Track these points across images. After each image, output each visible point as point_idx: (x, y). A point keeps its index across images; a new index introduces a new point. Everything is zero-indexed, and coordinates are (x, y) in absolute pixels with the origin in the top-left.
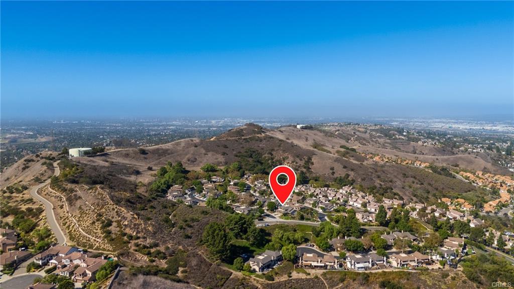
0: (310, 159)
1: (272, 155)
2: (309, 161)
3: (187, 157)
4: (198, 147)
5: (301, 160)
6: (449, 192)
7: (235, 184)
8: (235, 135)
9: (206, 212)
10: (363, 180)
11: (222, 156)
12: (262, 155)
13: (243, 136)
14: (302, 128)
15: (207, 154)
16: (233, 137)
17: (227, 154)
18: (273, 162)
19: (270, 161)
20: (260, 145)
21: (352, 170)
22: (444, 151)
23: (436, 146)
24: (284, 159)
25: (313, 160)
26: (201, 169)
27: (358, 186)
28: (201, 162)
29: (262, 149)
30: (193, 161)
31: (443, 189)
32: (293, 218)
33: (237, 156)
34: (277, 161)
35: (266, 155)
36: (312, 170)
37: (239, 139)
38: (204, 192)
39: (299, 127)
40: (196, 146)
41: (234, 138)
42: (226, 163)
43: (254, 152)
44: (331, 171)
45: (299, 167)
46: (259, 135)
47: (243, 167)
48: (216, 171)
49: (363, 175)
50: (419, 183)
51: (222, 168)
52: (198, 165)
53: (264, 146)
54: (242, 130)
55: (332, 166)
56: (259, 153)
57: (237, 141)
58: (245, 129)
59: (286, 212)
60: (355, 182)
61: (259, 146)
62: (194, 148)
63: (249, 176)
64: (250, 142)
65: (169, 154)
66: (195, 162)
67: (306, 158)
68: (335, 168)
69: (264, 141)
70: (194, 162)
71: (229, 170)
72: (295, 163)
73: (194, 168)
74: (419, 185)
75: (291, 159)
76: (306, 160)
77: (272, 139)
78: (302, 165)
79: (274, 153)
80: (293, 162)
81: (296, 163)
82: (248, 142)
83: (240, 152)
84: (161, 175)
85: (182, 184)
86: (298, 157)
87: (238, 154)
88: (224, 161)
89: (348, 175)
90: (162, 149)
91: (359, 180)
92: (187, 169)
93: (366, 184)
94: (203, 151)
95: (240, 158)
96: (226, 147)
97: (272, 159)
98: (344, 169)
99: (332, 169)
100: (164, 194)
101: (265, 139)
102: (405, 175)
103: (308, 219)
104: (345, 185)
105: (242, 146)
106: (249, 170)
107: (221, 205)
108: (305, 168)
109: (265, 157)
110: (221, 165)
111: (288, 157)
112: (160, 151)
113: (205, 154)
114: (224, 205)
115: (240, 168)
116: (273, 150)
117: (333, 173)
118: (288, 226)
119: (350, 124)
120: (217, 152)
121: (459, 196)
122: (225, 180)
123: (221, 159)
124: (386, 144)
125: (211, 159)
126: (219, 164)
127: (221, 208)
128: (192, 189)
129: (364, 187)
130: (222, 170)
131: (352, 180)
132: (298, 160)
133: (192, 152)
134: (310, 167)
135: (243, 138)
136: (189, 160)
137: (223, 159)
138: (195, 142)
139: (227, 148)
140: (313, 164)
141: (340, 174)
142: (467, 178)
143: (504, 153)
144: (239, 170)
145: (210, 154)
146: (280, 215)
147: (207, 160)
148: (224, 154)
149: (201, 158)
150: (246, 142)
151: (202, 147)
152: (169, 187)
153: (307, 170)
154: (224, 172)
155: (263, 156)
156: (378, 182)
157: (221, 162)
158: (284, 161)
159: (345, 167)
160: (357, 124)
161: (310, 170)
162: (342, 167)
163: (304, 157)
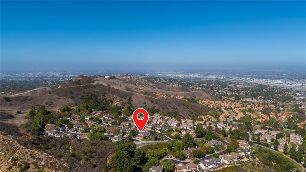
0: (130, 98)
1: (105, 96)
2: (130, 99)
3: (45, 101)
4: (51, 94)
5: (125, 99)
7: (91, 119)
8: (76, 84)
10: (163, 109)
11: (72, 100)
12: (98, 97)
13: (81, 84)
14: (109, 78)
15: (60, 99)
16: (74, 85)
17: (75, 98)
18: (107, 102)
19: (104, 101)
20: (95, 90)
21: (157, 103)
22: (183, 89)
23: (179, 87)
24: (113, 99)
25: (133, 98)
26: (59, 110)
27: (161, 113)
28: (57, 105)
29: (97, 93)
30: (51, 104)
31: (198, 110)
32: (151, 139)
33: (82, 99)
34: (109, 100)
35: (101, 97)
36: (133, 105)
37: (79, 86)
38: (74, 128)
39: (106, 77)
40: (50, 93)
41: (75, 86)
42: (76, 105)
43: (92, 95)
44: (145, 105)
45: (125, 103)
46: (92, 84)
47: (89, 106)
48: (70, 110)
49: (163, 106)
50: (187, 108)
51: (75, 108)
52: (55, 107)
53: (98, 90)
54: (79, 80)
55: (145, 102)
56: (96, 96)
57: (78, 88)
58: (81, 80)
59: (145, 136)
60: (159, 110)
61: (94, 91)
62: (49, 94)
63: (96, 112)
64: (88, 88)
65: (29, 100)
66: (52, 104)
67: (128, 97)
68: (146, 103)
69: (97, 87)
70: (51, 105)
71: (81, 109)
72: (122, 101)
73: (53, 109)
74: (187, 109)
75: (119, 99)
76: (129, 99)
77: (102, 86)
78: (127, 102)
79: (106, 95)
80: (120, 100)
81: (123, 101)
82: (86, 88)
83: (83, 96)
84: (31, 117)
85: (52, 123)
86: (123, 97)
87: (82, 97)
88: (74, 103)
89: (155, 107)
90: (23, 96)
91: (161, 109)
92: (49, 110)
93: (166, 111)
94: (57, 97)
95: (85, 100)
96: (71, 93)
97: (106, 99)
98: (152, 103)
99: (145, 103)
100: (42, 132)
101: (97, 86)
102: (179, 104)
103: (160, 139)
104: (155, 113)
105: (82, 91)
106: (94, 108)
108: (129, 104)
109: (101, 98)
110: (72, 106)
111: (116, 98)
112: (22, 98)
113: (59, 99)
115: (88, 108)
116: (105, 93)
118: (152, 146)
119: (127, 75)
120: (67, 97)
121: (207, 114)
122: (80, 117)
123: (71, 101)
124: (154, 86)
125: (64, 102)
126: (71, 104)
129: (164, 113)
130: (75, 110)
131: (158, 109)
132: (123, 99)
133: (48, 98)
134: (132, 103)
135: (81, 85)
136: (47, 104)
137: (73, 101)
138: (48, 90)
139: (73, 93)
140: (133, 101)
141: (150, 106)
142: (204, 103)
143: (210, 89)
144: (87, 109)
145: (62, 98)
146: (141, 138)
147: (61, 103)
148: (72, 98)
149: (56, 101)
150: (84, 89)
151: (55, 93)
152: (44, 126)
153: (130, 105)
154: (76, 111)
155: (99, 98)
156: (171, 109)
157: (72, 104)
158: (114, 101)
159: (152, 102)
160: (131, 75)
161: (132, 105)
162: (150, 102)
163: (127, 97)
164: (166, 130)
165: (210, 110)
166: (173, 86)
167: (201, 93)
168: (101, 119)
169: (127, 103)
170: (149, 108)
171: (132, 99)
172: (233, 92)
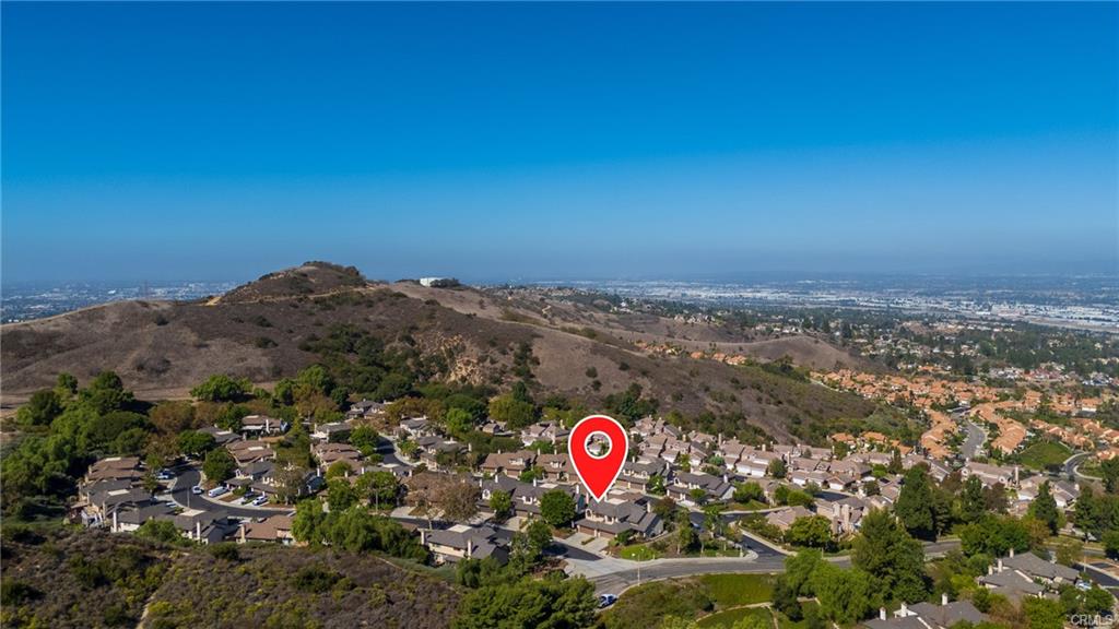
0: (527, 348)
1: (413, 343)
2: (525, 354)
3: (135, 355)
4: (169, 325)
5: (504, 353)
6: (837, 418)
7: (336, 437)
8: (287, 290)
9: (322, 576)
10: (678, 397)
11: (259, 351)
12: (382, 345)
13: (311, 292)
15: (206, 346)
16: (279, 295)
17: (276, 345)
18: (420, 364)
19: (409, 362)
20: (371, 317)
21: (645, 374)
24: (451, 353)
25: (536, 352)
26: (193, 394)
27: (670, 417)
28: (187, 372)
29: (380, 327)
30: (157, 370)
31: (821, 411)
32: (661, 549)
33: (308, 349)
34: (431, 359)
35: (396, 344)
36: (540, 381)
37: (301, 300)
38: (240, 477)
39: (425, 282)
40: (162, 322)
41: (283, 299)
42: (277, 373)
43: (357, 335)
44: (591, 380)
45: (503, 372)
46: (360, 289)
47: (339, 381)
48: (249, 398)
49: (674, 384)
50: (772, 400)
51: (269, 387)
52: (178, 382)
53: (383, 317)
54: (305, 275)
55: (590, 366)
56: (374, 339)
57: (296, 307)
58: (314, 273)
60: (657, 405)
61: (367, 320)
62: (156, 327)
63: (367, 409)
64: (337, 309)
65: (60, 350)
66: (164, 371)
67: (517, 347)
68: (599, 370)
69: (380, 304)
70: (159, 372)
71: (297, 393)
72: (488, 363)
73: (167, 392)
74: (772, 406)
75: (473, 351)
76: (519, 351)
77: (401, 299)
78: (510, 367)
79: (417, 337)
80: (481, 360)
81: (493, 362)
82: (329, 307)
83: (314, 338)
86: (493, 344)
87: (310, 344)
88: (271, 365)
89: (637, 389)
90: (32, 333)
91: (668, 399)
92: (140, 396)
93: (688, 409)
94: (193, 338)
95: (319, 355)
96: (263, 323)
97: (416, 355)
98: (622, 372)
99: (592, 373)
101: (380, 300)
102: (737, 382)
103: (713, 548)
104: (640, 417)
105: (314, 319)
106: (361, 391)
107: (370, 529)
108: (519, 374)
109: (394, 350)
110: (259, 377)
111: (464, 348)
112: (23, 341)
113: (200, 346)
114: (381, 528)
115: (329, 387)
116: (414, 328)
117: (597, 385)
120: (240, 339)
121: (863, 427)
122: (288, 428)
123: (257, 358)
125: (223, 359)
126: (253, 374)
127: (374, 544)
128: (179, 468)
129: (685, 418)
130: (268, 395)
131: (652, 401)
132: (495, 353)
133: (150, 341)
134: (532, 372)
135: (312, 297)
136: (140, 368)
137: (265, 359)
138: (155, 308)
139: (268, 325)
140: (536, 362)
141: (615, 387)
143: (838, 334)
144: (327, 393)
145: (216, 346)
146: (604, 541)
147: (208, 365)
148: (264, 343)
149: (186, 357)
150: (322, 310)
151: (186, 323)
153: (527, 381)
154: (276, 401)
155: (387, 348)
156: (709, 400)
157: (259, 370)
158: (453, 361)
159: (624, 367)
161: (534, 380)
162: (614, 367)
163: (512, 344)
164: (729, 495)
165: (868, 409)
166: (690, 321)
167: (813, 345)
168: (390, 438)
169: (513, 369)
170: (611, 396)
171: (534, 355)
172: (934, 347)
